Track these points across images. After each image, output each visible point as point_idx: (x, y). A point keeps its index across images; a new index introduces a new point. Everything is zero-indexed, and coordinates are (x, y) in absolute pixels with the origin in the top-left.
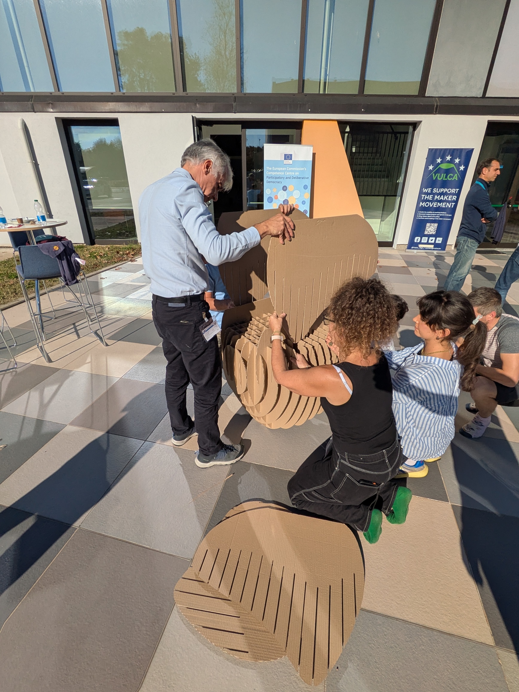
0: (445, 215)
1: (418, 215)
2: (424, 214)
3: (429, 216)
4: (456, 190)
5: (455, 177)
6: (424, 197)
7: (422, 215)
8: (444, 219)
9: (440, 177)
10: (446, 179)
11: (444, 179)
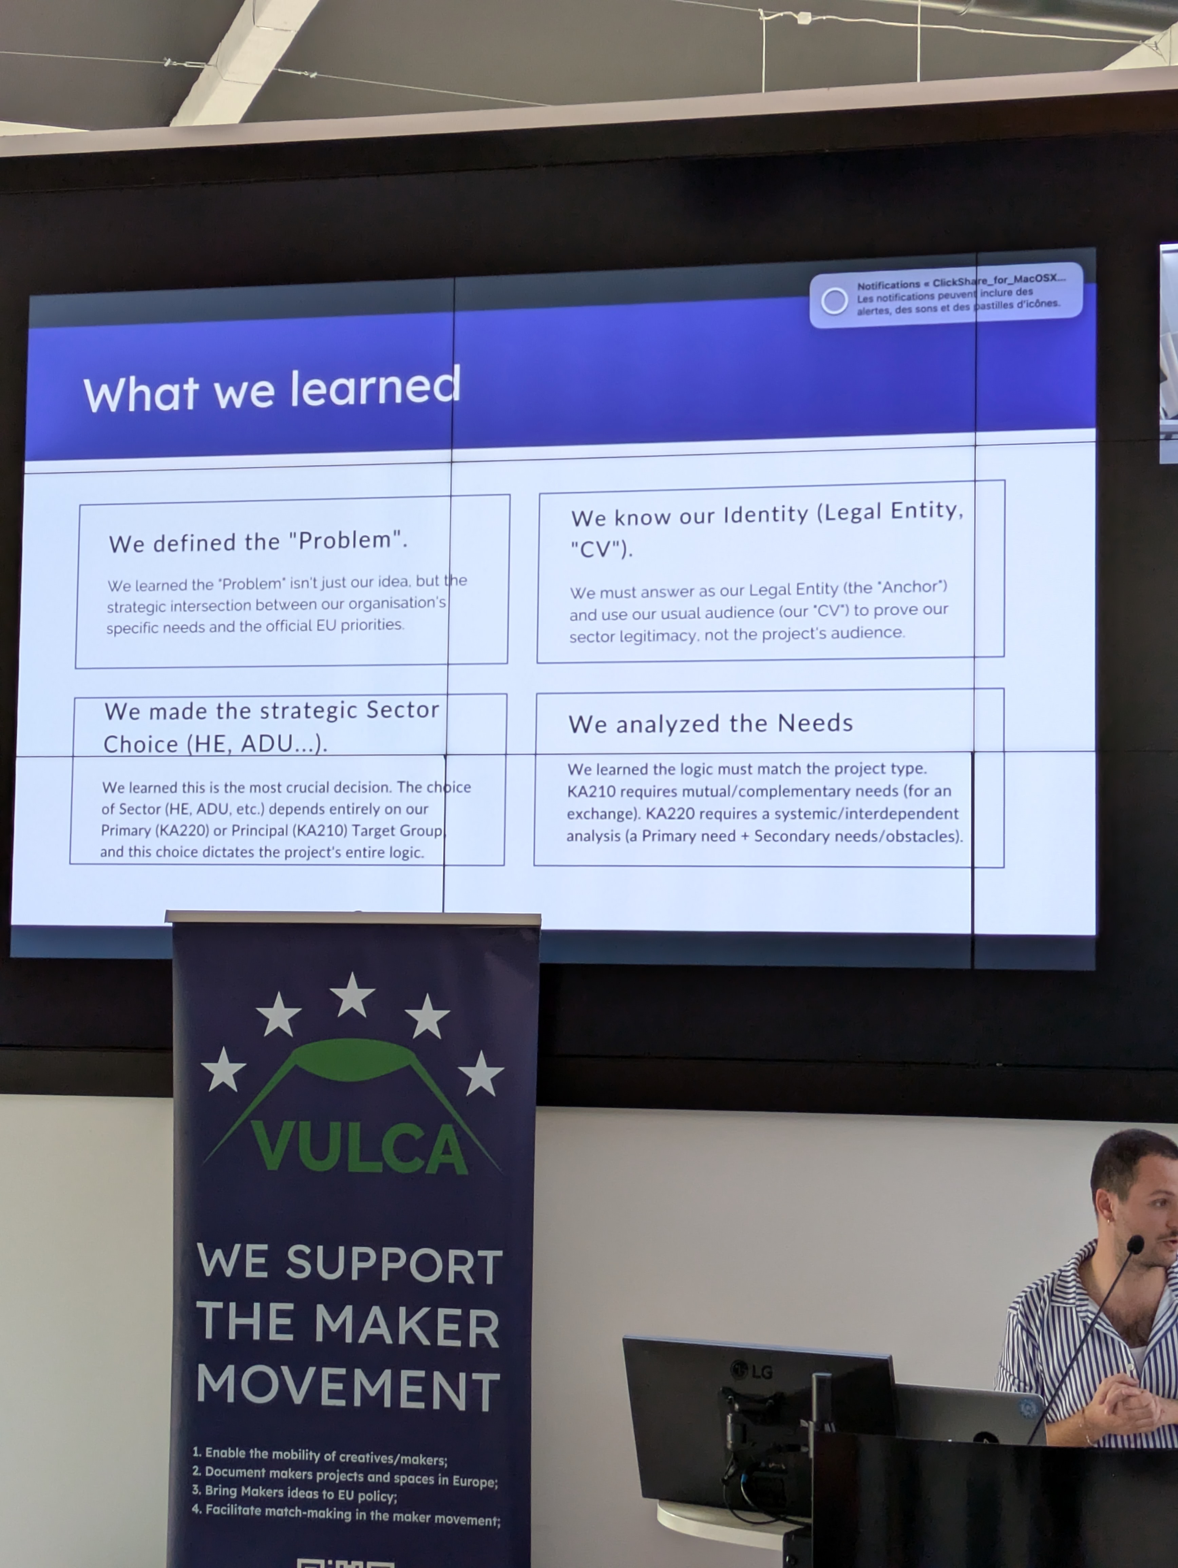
0: (444, 1481)
1: (203, 1481)
2: (250, 1473)
3: (297, 1494)
4: (480, 1263)
5: (447, 1151)
7: (238, 1482)
8: (439, 1518)
9: (320, 1149)
10: (376, 1167)
11: (356, 1165)
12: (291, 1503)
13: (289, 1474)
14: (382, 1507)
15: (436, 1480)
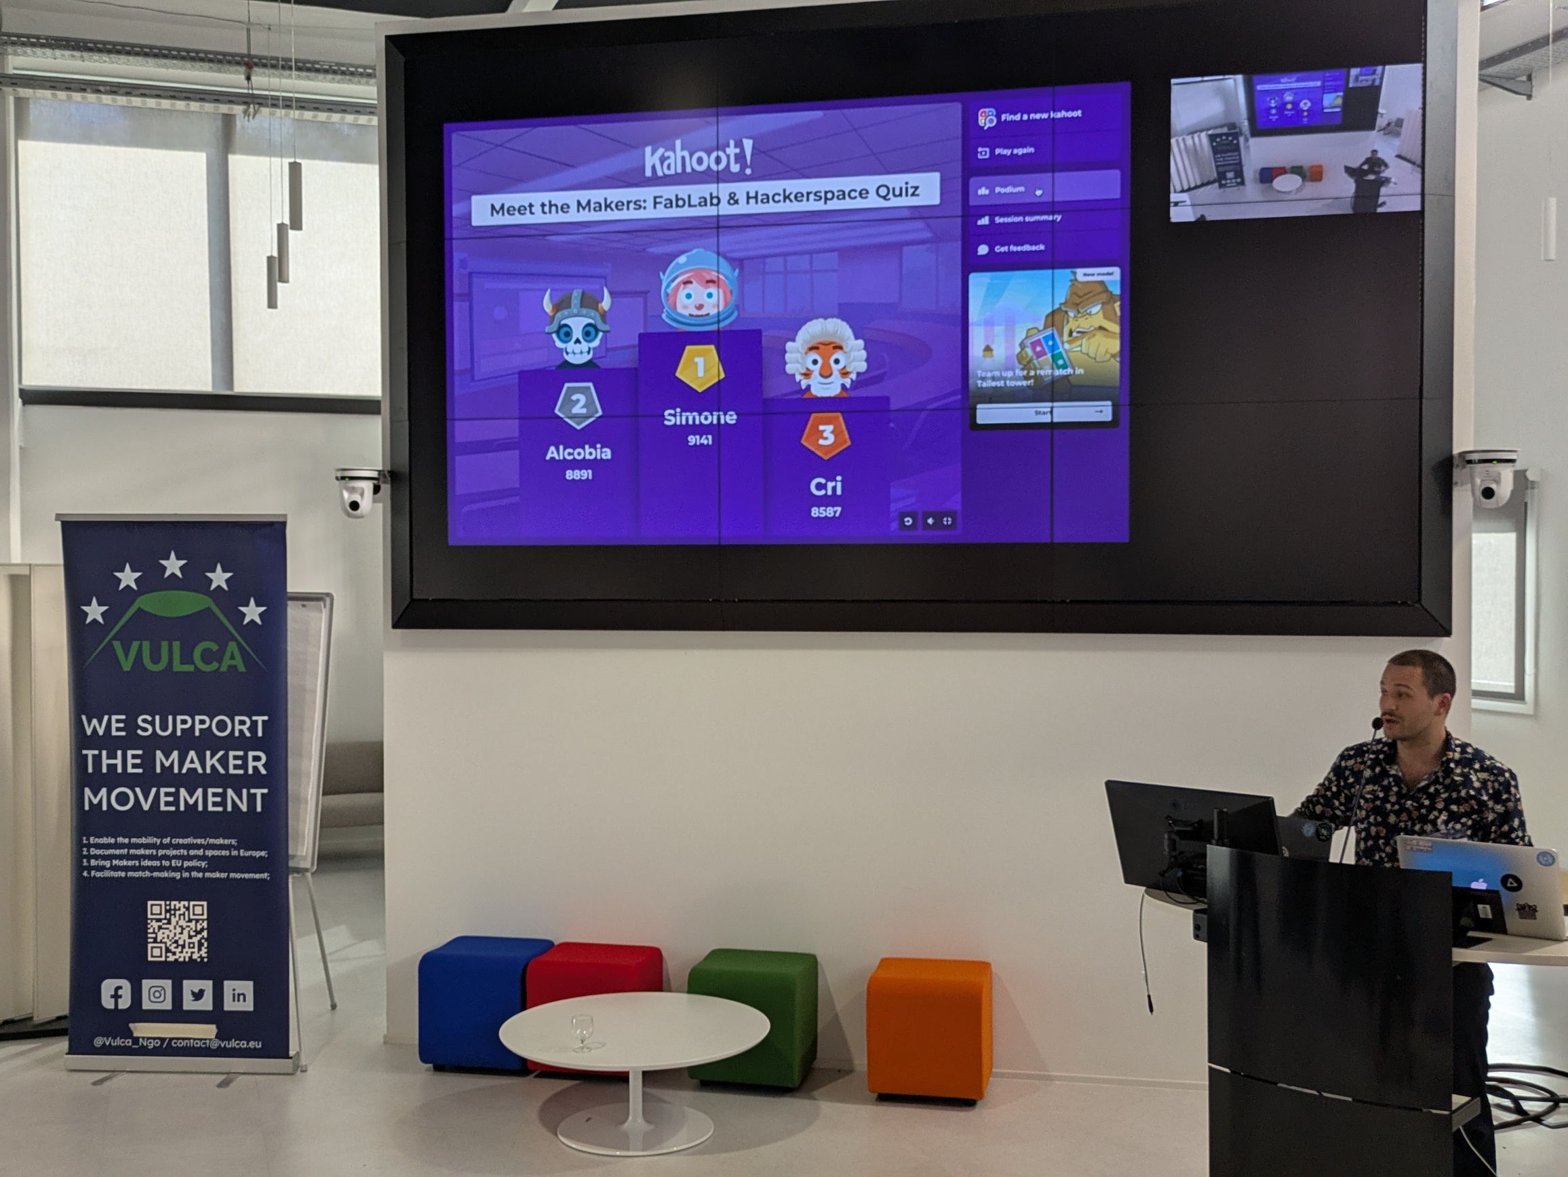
0: (235, 853)
1: (89, 857)
2: (117, 852)
3: (146, 863)
4: (254, 724)
5: (232, 658)
6: (98, 759)
7: (111, 857)
8: (232, 875)
9: (156, 659)
10: (190, 668)
11: (178, 667)
12: (143, 869)
13: (142, 852)
14: (198, 869)
15: (230, 853)
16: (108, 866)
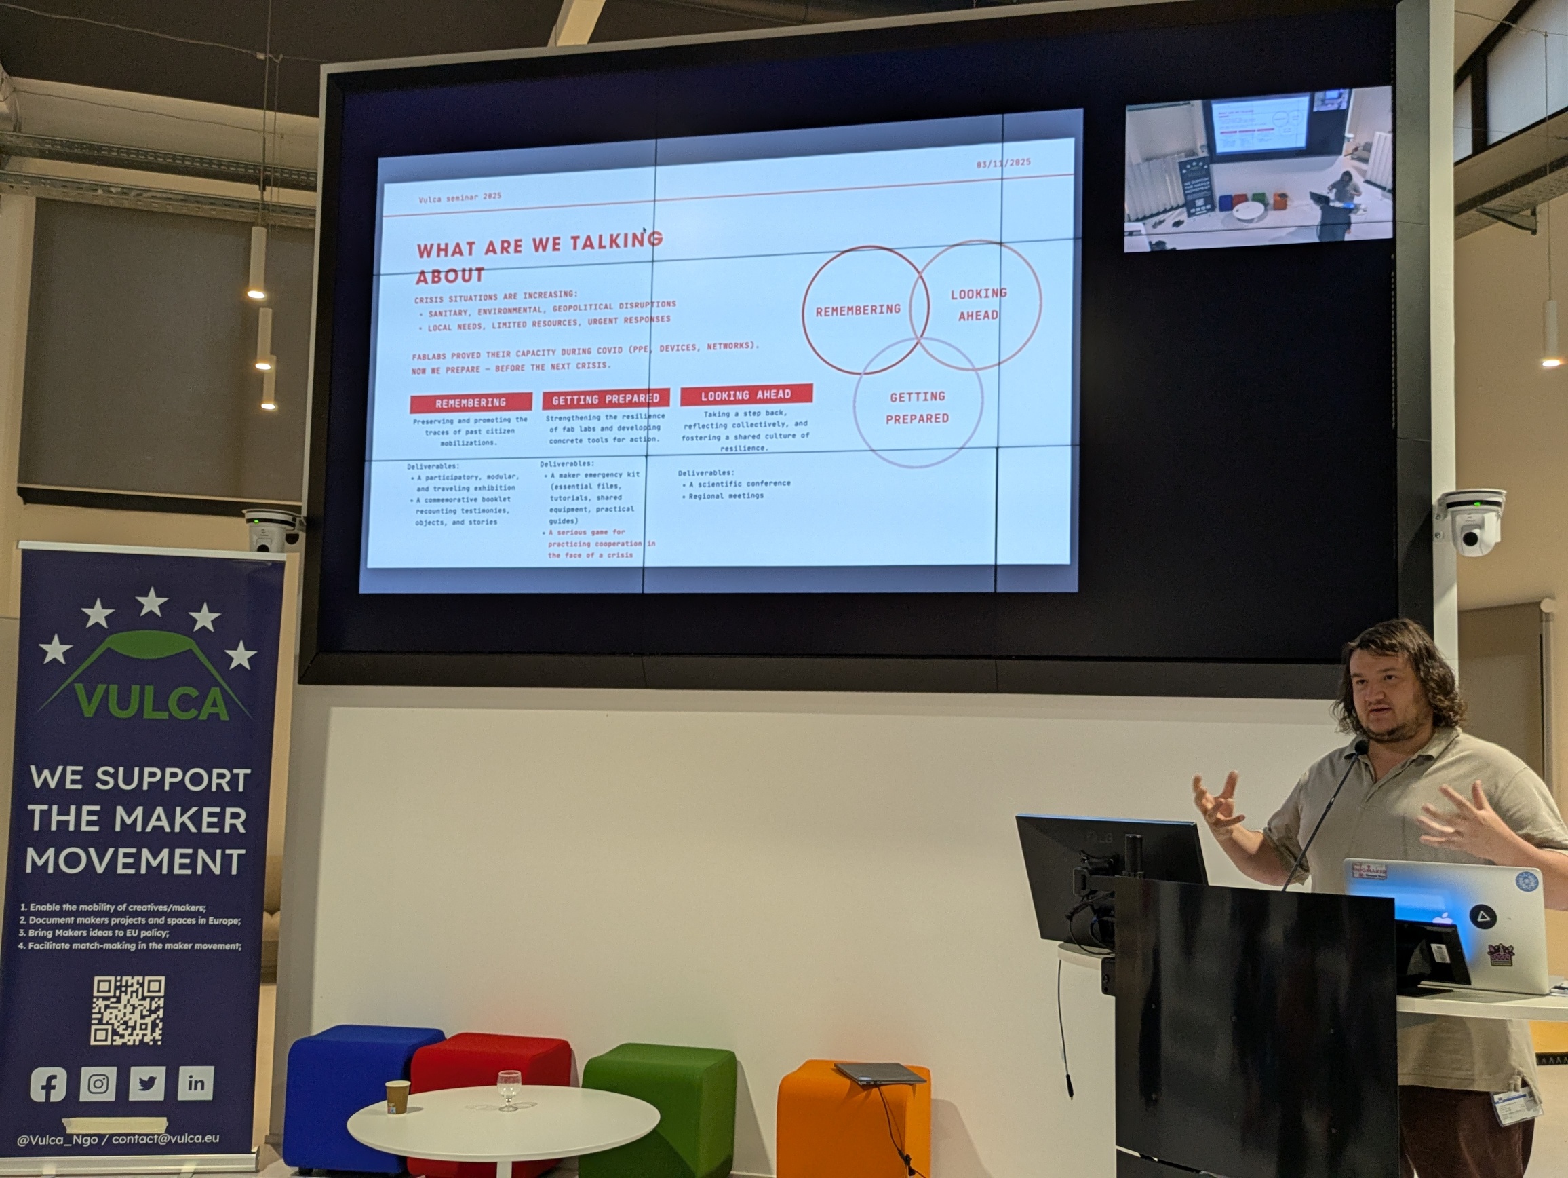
0: (202, 921)
1: (27, 927)
2: (62, 921)
3: (96, 933)
4: (235, 778)
5: (214, 704)
6: (46, 815)
7: (53, 927)
8: (198, 946)
9: (124, 703)
10: (164, 715)
11: (149, 714)
12: (91, 940)
13: (92, 920)
14: (157, 940)
15: (197, 921)
16: (50, 936)
